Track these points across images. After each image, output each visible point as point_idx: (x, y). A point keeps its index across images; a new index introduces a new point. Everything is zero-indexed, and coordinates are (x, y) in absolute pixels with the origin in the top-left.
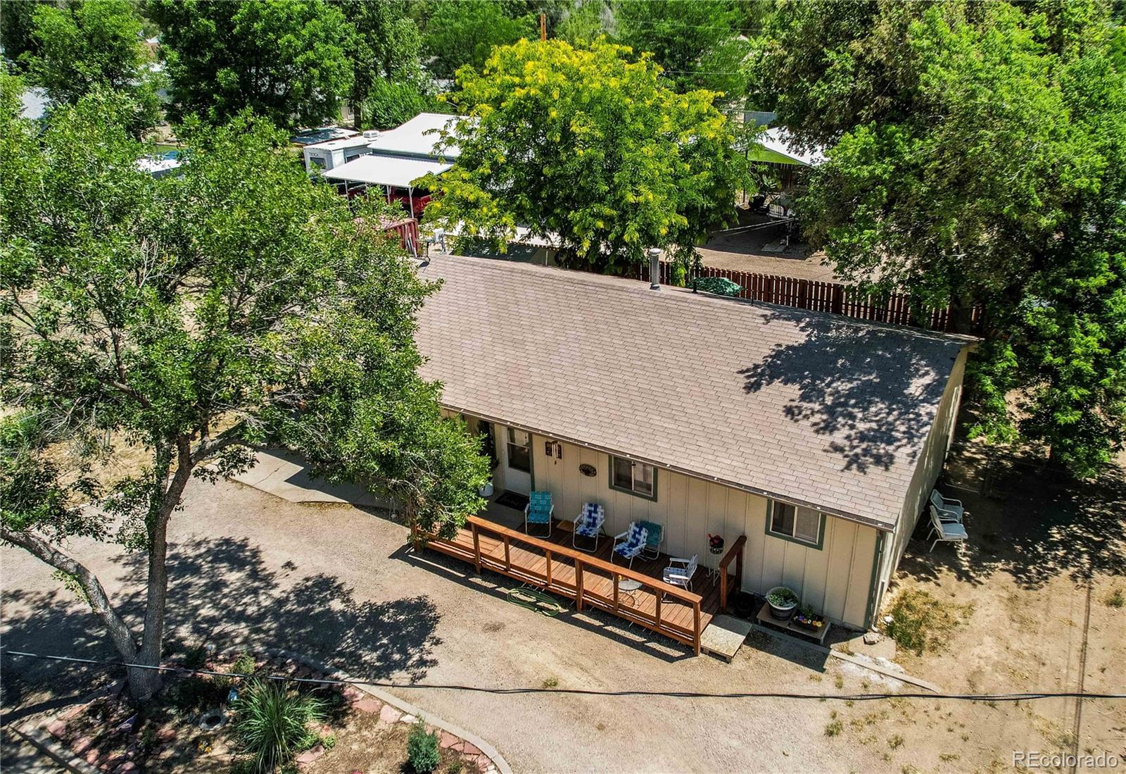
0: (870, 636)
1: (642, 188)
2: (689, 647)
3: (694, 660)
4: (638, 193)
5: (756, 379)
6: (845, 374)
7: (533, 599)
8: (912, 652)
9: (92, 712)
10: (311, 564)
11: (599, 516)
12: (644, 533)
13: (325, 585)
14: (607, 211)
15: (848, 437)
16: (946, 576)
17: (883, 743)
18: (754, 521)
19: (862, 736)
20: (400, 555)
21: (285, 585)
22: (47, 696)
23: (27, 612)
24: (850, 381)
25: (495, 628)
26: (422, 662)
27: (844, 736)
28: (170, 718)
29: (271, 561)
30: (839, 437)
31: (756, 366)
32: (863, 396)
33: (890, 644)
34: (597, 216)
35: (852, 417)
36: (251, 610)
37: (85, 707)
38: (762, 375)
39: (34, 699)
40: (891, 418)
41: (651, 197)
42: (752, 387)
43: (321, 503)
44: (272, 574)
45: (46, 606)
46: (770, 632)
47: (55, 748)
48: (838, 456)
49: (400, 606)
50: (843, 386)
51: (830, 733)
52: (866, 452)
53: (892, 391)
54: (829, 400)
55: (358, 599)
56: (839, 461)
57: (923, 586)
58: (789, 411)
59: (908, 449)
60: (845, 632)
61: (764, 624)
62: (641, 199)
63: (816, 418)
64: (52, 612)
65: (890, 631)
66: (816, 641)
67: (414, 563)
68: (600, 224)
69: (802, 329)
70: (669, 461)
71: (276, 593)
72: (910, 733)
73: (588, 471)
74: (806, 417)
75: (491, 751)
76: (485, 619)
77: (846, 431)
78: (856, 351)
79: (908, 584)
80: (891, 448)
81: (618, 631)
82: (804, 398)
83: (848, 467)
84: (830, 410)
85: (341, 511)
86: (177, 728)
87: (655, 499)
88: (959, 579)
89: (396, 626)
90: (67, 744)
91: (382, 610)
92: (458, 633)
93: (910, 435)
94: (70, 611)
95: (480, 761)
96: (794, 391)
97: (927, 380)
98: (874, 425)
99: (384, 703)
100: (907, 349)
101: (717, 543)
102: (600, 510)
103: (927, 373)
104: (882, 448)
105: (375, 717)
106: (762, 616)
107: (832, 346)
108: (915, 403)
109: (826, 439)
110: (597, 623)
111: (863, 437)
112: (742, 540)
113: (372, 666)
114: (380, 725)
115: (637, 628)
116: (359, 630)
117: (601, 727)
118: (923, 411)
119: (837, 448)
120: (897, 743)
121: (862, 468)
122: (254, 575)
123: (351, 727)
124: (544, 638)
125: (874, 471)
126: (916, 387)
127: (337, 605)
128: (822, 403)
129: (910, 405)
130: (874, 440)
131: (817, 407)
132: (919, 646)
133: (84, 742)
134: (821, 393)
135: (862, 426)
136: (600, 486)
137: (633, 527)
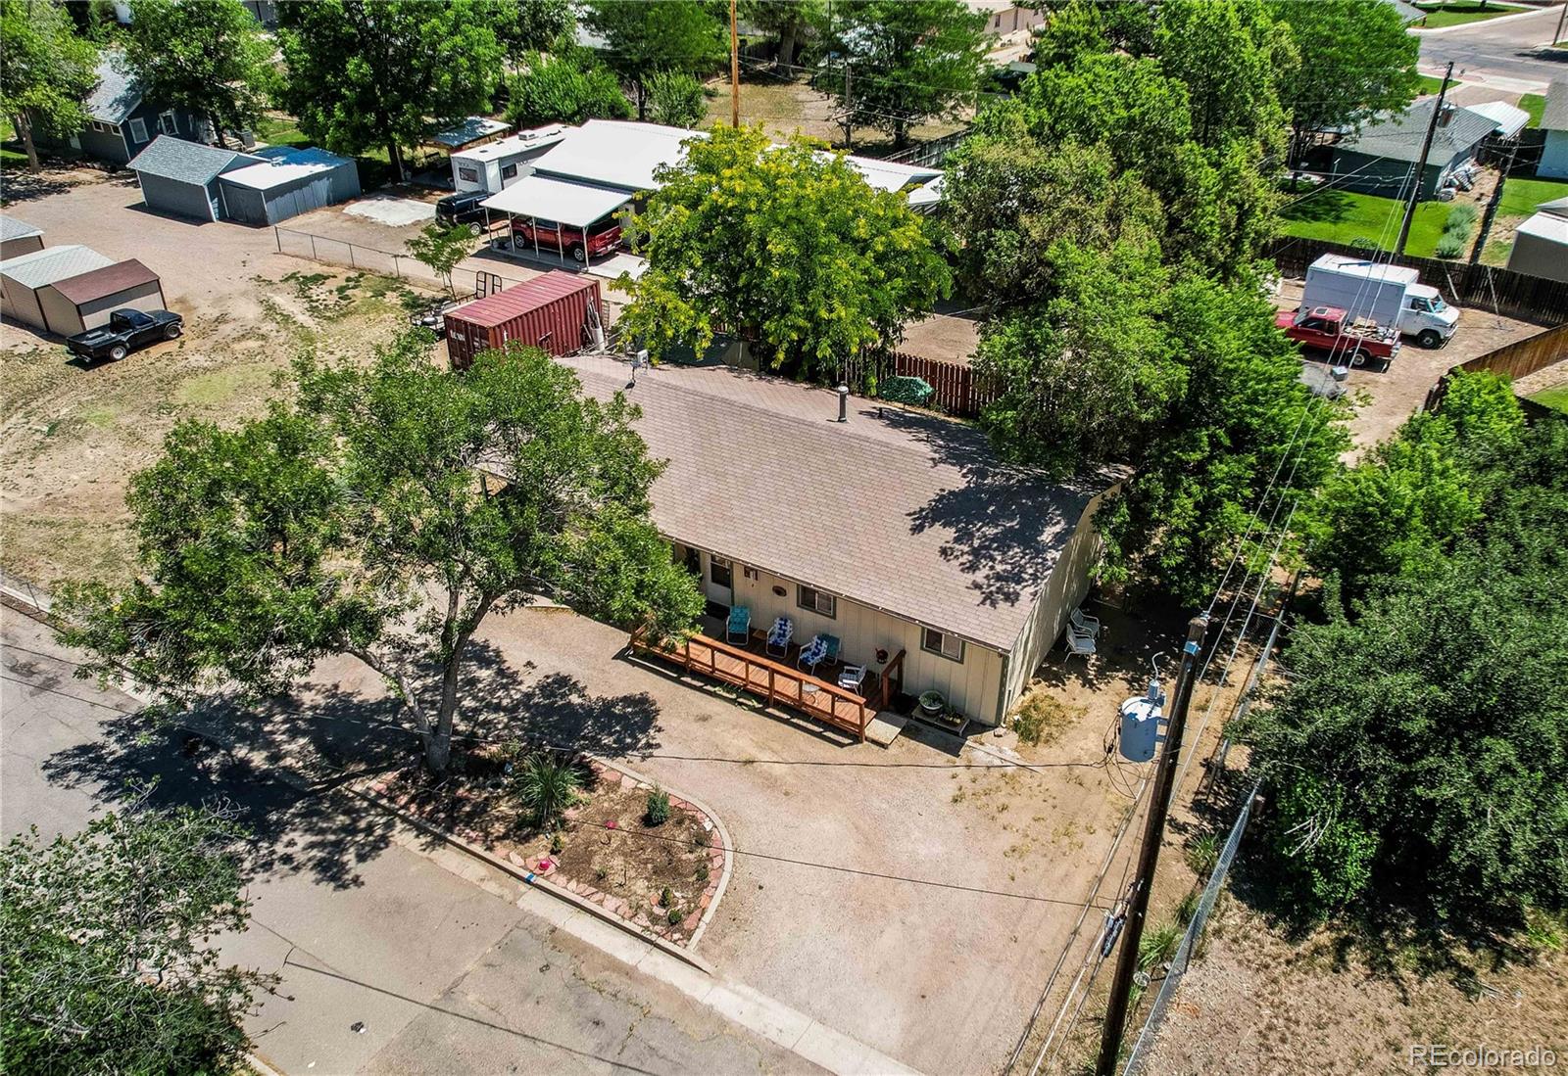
0: (1000, 731)
1: (836, 303)
2: (856, 736)
3: (860, 746)
4: (831, 311)
5: (922, 521)
6: (993, 520)
7: (734, 696)
8: (1030, 744)
9: (403, 777)
10: (550, 664)
11: (788, 628)
12: (825, 645)
13: (562, 682)
14: (801, 322)
15: (987, 577)
16: (1073, 683)
17: (993, 808)
18: (913, 641)
19: (979, 803)
20: (621, 656)
21: (529, 682)
22: (363, 767)
23: (321, 700)
24: (997, 526)
25: (704, 719)
26: (649, 746)
27: (965, 803)
28: (462, 784)
29: (514, 660)
30: (979, 576)
31: (922, 510)
32: (1003, 542)
33: (1014, 736)
34: (793, 327)
35: (993, 559)
36: (505, 702)
37: (396, 774)
38: (926, 517)
39: (352, 768)
40: (1023, 562)
41: (843, 314)
42: (917, 529)
43: (547, 609)
44: (517, 672)
45: (334, 696)
46: (921, 726)
47: (384, 802)
48: (977, 592)
49: (627, 700)
50: (990, 531)
51: (955, 801)
52: (999, 590)
53: (1026, 537)
54: (976, 543)
55: (593, 694)
56: (978, 596)
57: (1052, 691)
58: (944, 552)
59: (1032, 589)
60: (979, 727)
61: (917, 719)
62: (834, 316)
63: (965, 559)
64: (340, 700)
65: (1016, 727)
66: (957, 734)
67: (634, 664)
68: (795, 336)
69: (964, 476)
70: (845, 591)
71: (523, 688)
72: (1015, 802)
73: (780, 591)
74: (957, 557)
75: (706, 809)
76: (695, 711)
77: (986, 571)
78: (1004, 497)
79: (1040, 690)
80: (1018, 587)
81: (801, 723)
82: (957, 540)
83: (983, 603)
84: (975, 552)
85: (565, 615)
86: (470, 790)
87: (834, 617)
88: (1084, 686)
89: (624, 717)
90: (392, 800)
91: (613, 703)
92: (675, 722)
93: (1035, 577)
94: (355, 701)
95: (699, 815)
96: (950, 533)
97: (1057, 529)
98: (1009, 567)
99: (623, 774)
100: (1047, 499)
101: (882, 655)
102: (789, 624)
103: (1058, 522)
104: (1012, 587)
105: (618, 784)
106: (916, 713)
107: (986, 492)
108: (1045, 549)
109: (970, 577)
110: (786, 716)
111: (999, 577)
112: (903, 653)
113: (609, 747)
114: (622, 790)
115: (817, 721)
116: (597, 719)
117: (787, 794)
118: (1049, 556)
119: (977, 586)
120: (1004, 808)
121: (993, 604)
122: (501, 672)
123: (601, 791)
124: (743, 727)
125: (1003, 606)
126: (1047, 535)
127: (575, 699)
128: (971, 545)
129: (1040, 550)
130: (1006, 579)
131: (966, 549)
132: (1036, 740)
133: (403, 800)
134: (971, 536)
135: (999, 568)
136: (790, 603)
137: (815, 639)
